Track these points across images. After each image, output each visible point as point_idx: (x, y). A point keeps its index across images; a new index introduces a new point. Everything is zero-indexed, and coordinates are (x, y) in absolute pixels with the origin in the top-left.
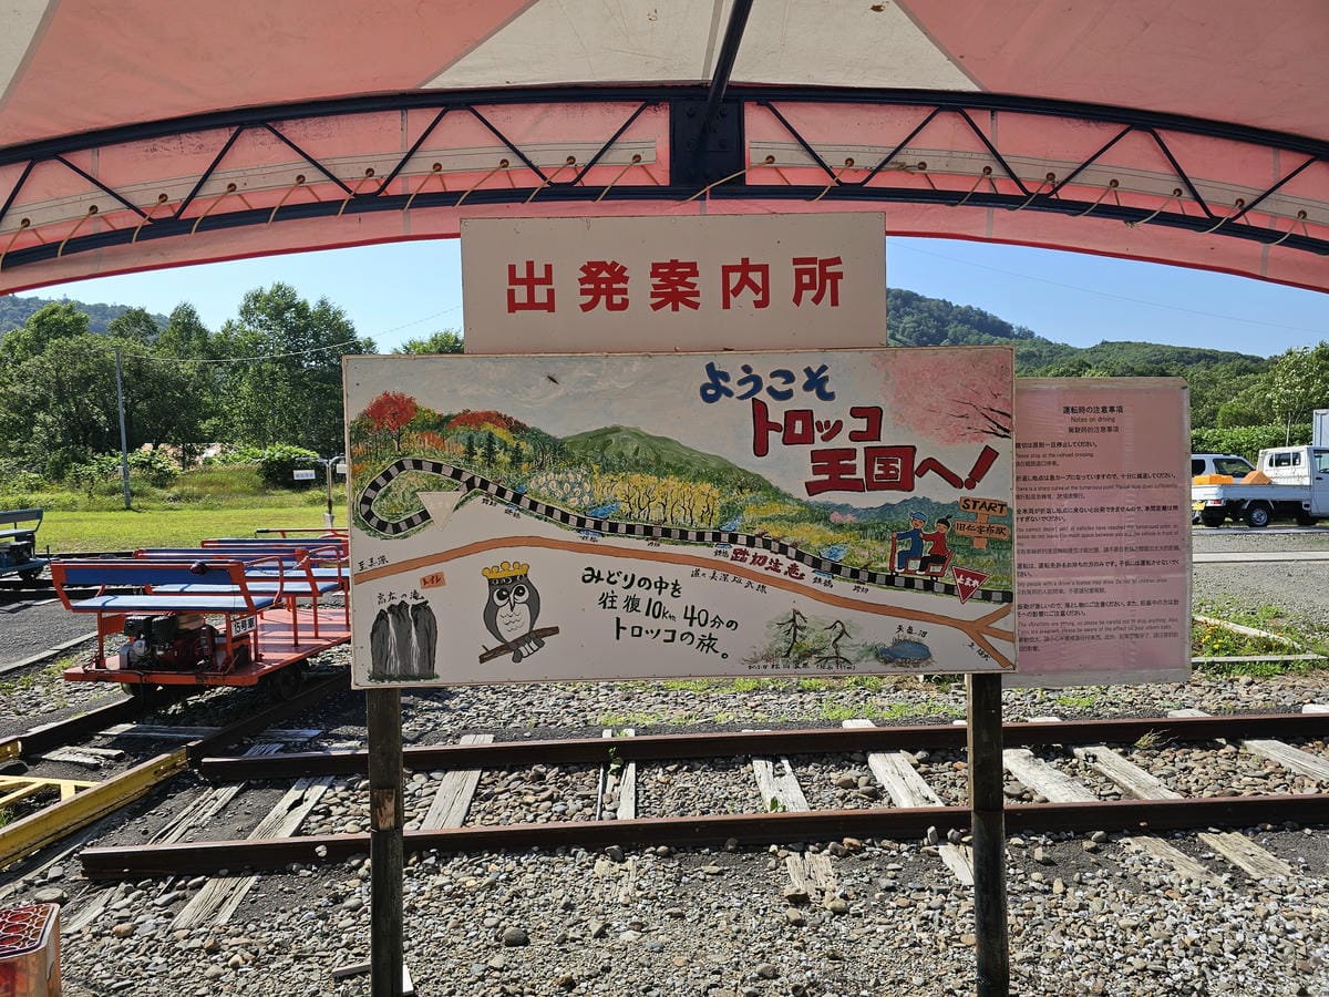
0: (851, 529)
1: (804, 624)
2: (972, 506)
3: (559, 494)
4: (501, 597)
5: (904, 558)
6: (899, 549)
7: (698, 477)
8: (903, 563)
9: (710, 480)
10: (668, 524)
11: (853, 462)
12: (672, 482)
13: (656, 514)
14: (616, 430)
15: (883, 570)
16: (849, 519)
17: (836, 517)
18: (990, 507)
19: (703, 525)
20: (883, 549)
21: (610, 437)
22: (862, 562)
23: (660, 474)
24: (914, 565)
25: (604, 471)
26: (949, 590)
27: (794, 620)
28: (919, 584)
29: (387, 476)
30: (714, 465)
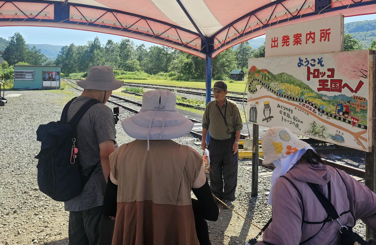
0: (327, 101)
1: (316, 125)
2: (356, 98)
3: (274, 87)
4: (266, 108)
5: (339, 111)
6: (338, 108)
7: (297, 85)
8: (338, 113)
9: (299, 86)
10: (291, 96)
11: (328, 83)
12: (292, 86)
13: (289, 93)
14: (283, 73)
15: (334, 114)
16: (326, 99)
17: (323, 98)
18: (361, 99)
19: (297, 97)
20: (334, 108)
21: (283, 75)
22: (329, 111)
23: (290, 84)
24: (341, 113)
25: (281, 83)
26: (349, 122)
27: (314, 124)
28: (342, 119)
29: (252, 82)
30: (299, 82)
